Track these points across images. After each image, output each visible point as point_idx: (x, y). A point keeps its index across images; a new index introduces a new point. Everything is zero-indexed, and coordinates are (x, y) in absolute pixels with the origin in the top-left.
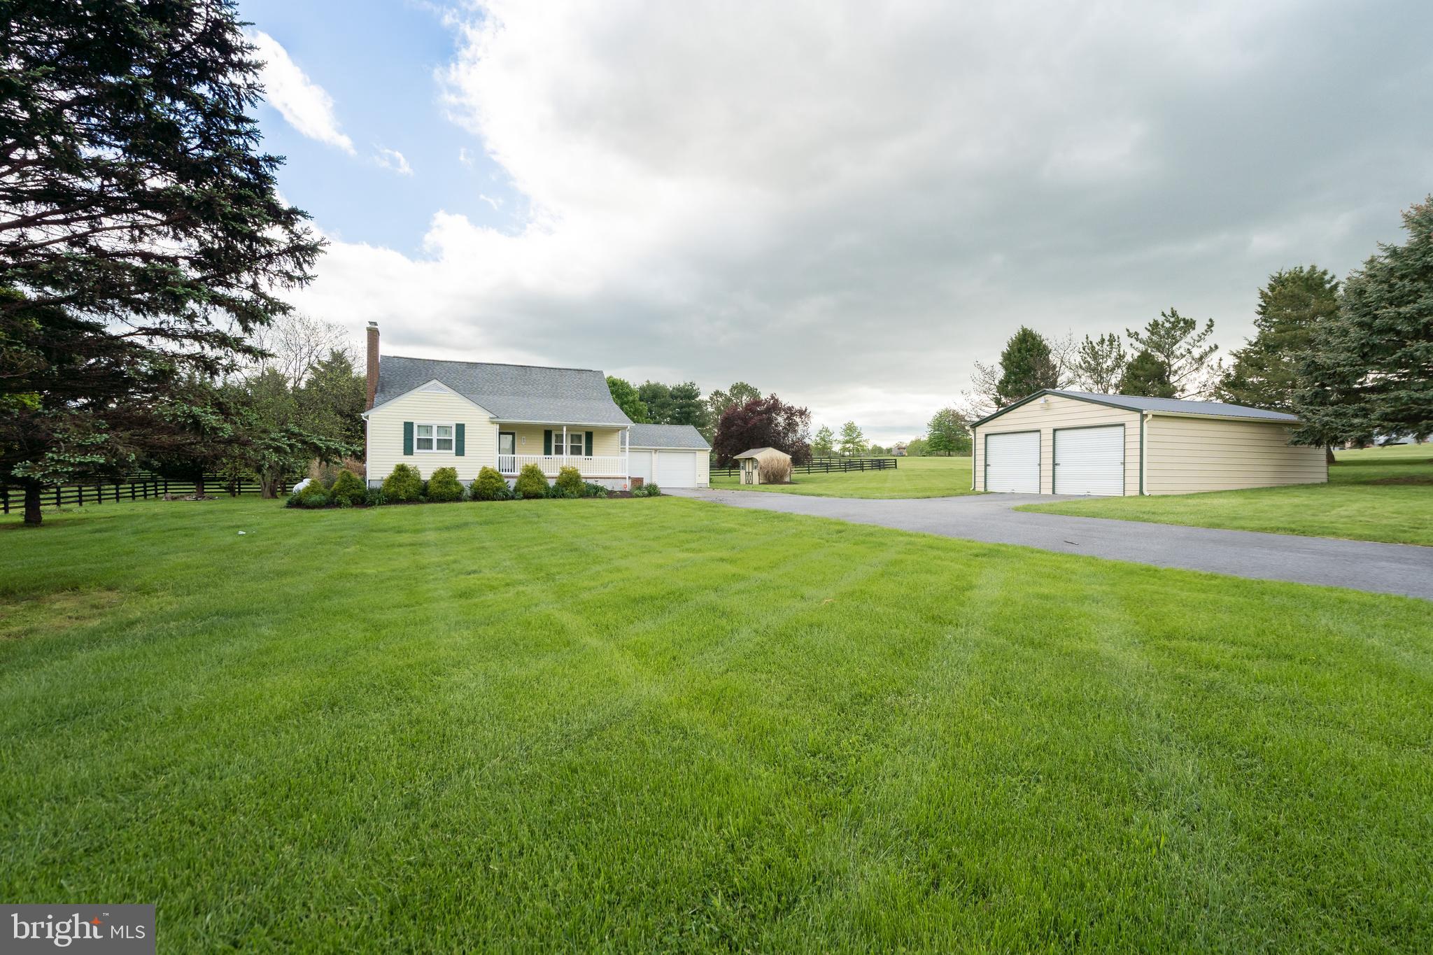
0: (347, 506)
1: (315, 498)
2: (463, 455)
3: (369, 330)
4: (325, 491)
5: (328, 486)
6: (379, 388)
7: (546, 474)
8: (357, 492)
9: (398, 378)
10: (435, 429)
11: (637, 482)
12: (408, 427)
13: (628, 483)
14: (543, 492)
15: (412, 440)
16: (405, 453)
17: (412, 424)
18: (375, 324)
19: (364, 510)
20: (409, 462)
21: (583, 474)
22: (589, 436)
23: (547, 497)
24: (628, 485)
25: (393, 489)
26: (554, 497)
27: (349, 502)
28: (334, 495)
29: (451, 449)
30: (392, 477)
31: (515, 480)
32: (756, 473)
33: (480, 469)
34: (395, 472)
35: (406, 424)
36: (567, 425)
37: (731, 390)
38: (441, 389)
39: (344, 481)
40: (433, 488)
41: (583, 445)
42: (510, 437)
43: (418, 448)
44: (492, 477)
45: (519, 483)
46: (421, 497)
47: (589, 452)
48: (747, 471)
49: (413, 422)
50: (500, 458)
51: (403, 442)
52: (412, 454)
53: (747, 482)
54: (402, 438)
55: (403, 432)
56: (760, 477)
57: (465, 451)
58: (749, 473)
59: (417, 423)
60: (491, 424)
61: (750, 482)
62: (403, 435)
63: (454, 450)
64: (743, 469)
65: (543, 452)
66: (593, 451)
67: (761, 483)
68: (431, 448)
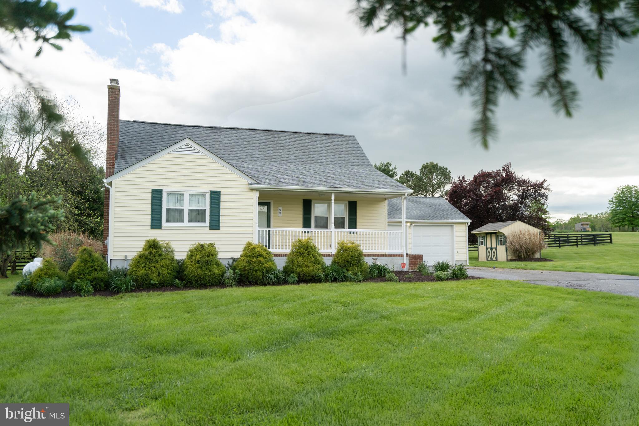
0: (88, 293)
1: (49, 283)
2: (218, 228)
3: (110, 88)
4: (61, 273)
5: (65, 267)
6: (119, 154)
7: (322, 251)
8: (100, 275)
9: (139, 143)
10: (186, 197)
11: (416, 259)
12: (157, 195)
13: (406, 261)
14: (321, 274)
15: (160, 210)
16: (153, 227)
17: (160, 191)
18: (117, 81)
19: (110, 299)
20: (160, 236)
21: (365, 251)
22: (353, 207)
23: (327, 280)
24: (403, 264)
25: (143, 271)
26: (335, 280)
27: (91, 288)
28: (72, 279)
29: (204, 221)
30: (141, 256)
31: (285, 259)
32: (501, 249)
33: (243, 244)
34: (145, 249)
35: (154, 191)
36: (336, 193)
37: (421, 170)
38: (195, 150)
39: (85, 261)
40: (192, 269)
41: (346, 216)
42: (265, 208)
43: (167, 221)
44: (260, 255)
45: (291, 262)
46: (177, 281)
47: (353, 224)
48: (489, 246)
49: (162, 190)
50: (259, 231)
51: (150, 213)
52: (162, 228)
53: (489, 259)
54: (150, 209)
55: (150, 202)
56: (506, 253)
57: (221, 225)
58: (491, 248)
59: (166, 190)
60: (251, 193)
61: (494, 259)
62: (150, 206)
63: (207, 223)
64: (482, 244)
65: (302, 225)
66: (358, 224)
67: (507, 260)
68: (182, 221)
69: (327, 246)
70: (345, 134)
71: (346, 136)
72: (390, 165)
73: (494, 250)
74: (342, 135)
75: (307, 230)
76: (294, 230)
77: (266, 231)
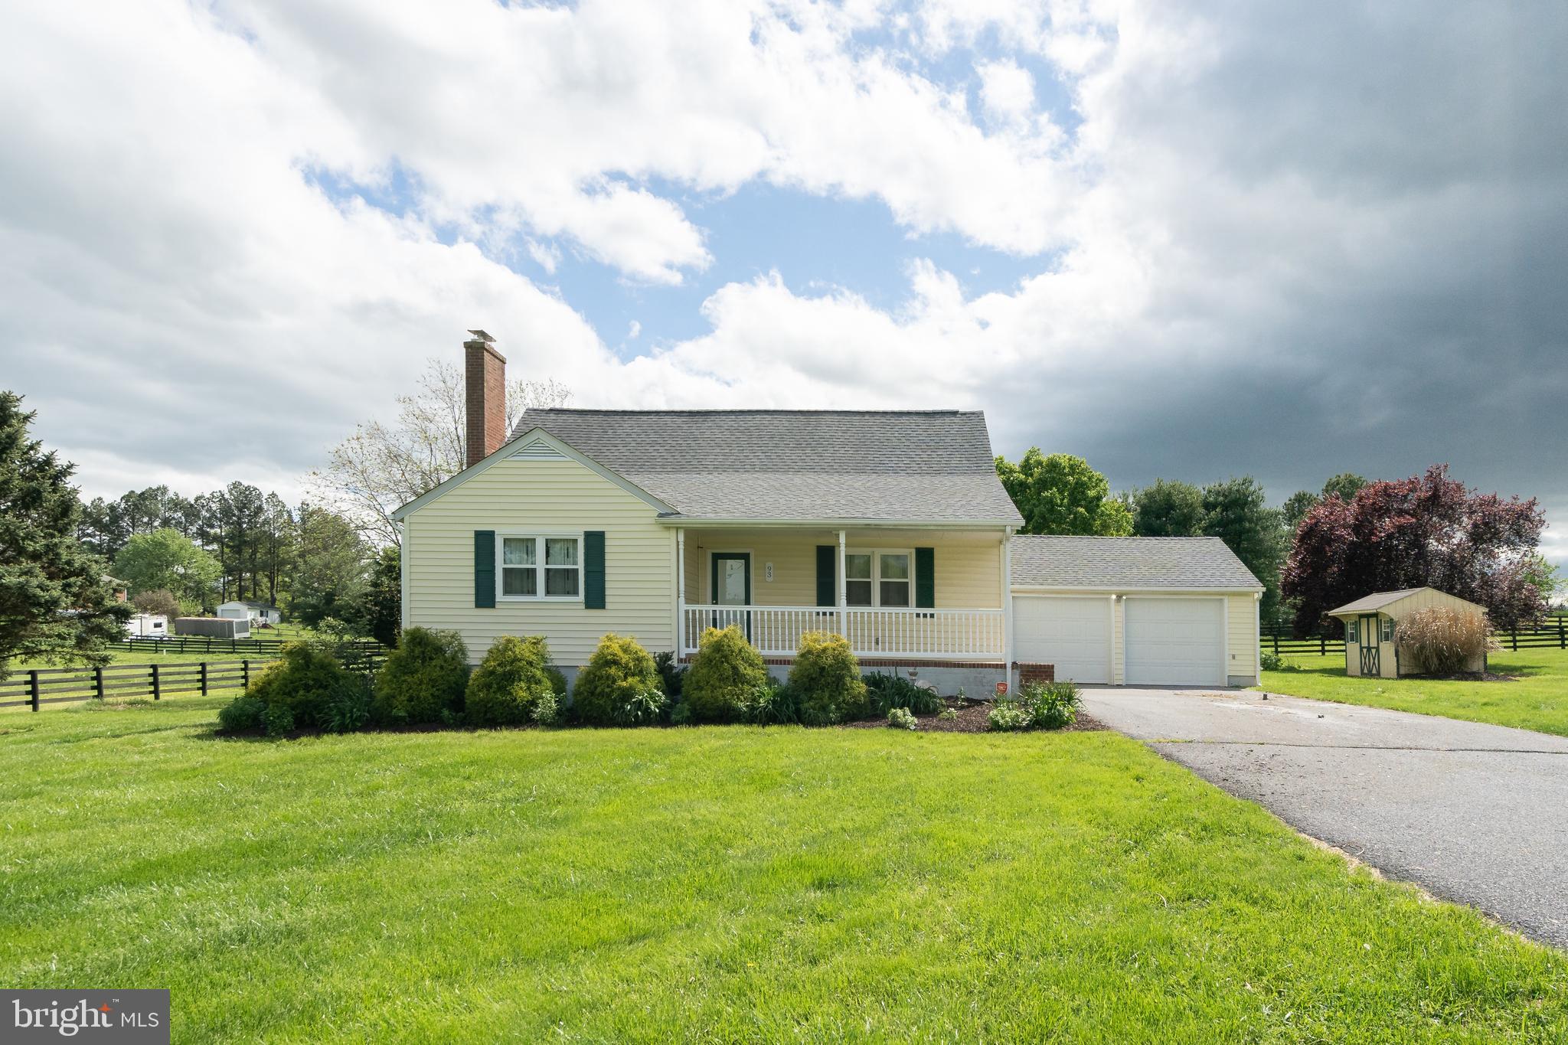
2: (603, 606)
3: (468, 346)
10: (540, 547)
11: (1034, 677)
12: (484, 541)
13: (1012, 677)
14: (743, 704)
15: (492, 572)
16: (478, 604)
17: (491, 535)
18: (489, 335)
20: (493, 621)
22: (926, 558)
24: (1000, 686)
29: (576, 593)
32: (1387, 650)
35: (479, 535)
36: (846, 528)
38: (554, 452)
41: (912, 581)
42: (739, 564)
43: (507, 591)
47: (926, 598)
48: (1365, 644)
49: (494, 532)
50: (687, 612)
51: (473, 577)
52: (497, 606)
53: (1366, 671)
54: (473, 570)
55: (473, 556)
56: (1395, 659)
57: (608, 599)
58: (1369, 649)
59: (501, 532)
60: (666, 534)
61: (1374, 671)
62: (473, 563)
63: (581, 597)
64: (1352, 640)
65: (814, 599)
66: (937, 595)
67: (1398, 674)
68: (533, 591)
69: (870, 642)
70: (961, 410)
71: (965, 414)
72: (1251, 482)
73: (1374, 651)
74: (955, 413)
75: (828, 609)
76: (800, 609)
77: (742, 612)
